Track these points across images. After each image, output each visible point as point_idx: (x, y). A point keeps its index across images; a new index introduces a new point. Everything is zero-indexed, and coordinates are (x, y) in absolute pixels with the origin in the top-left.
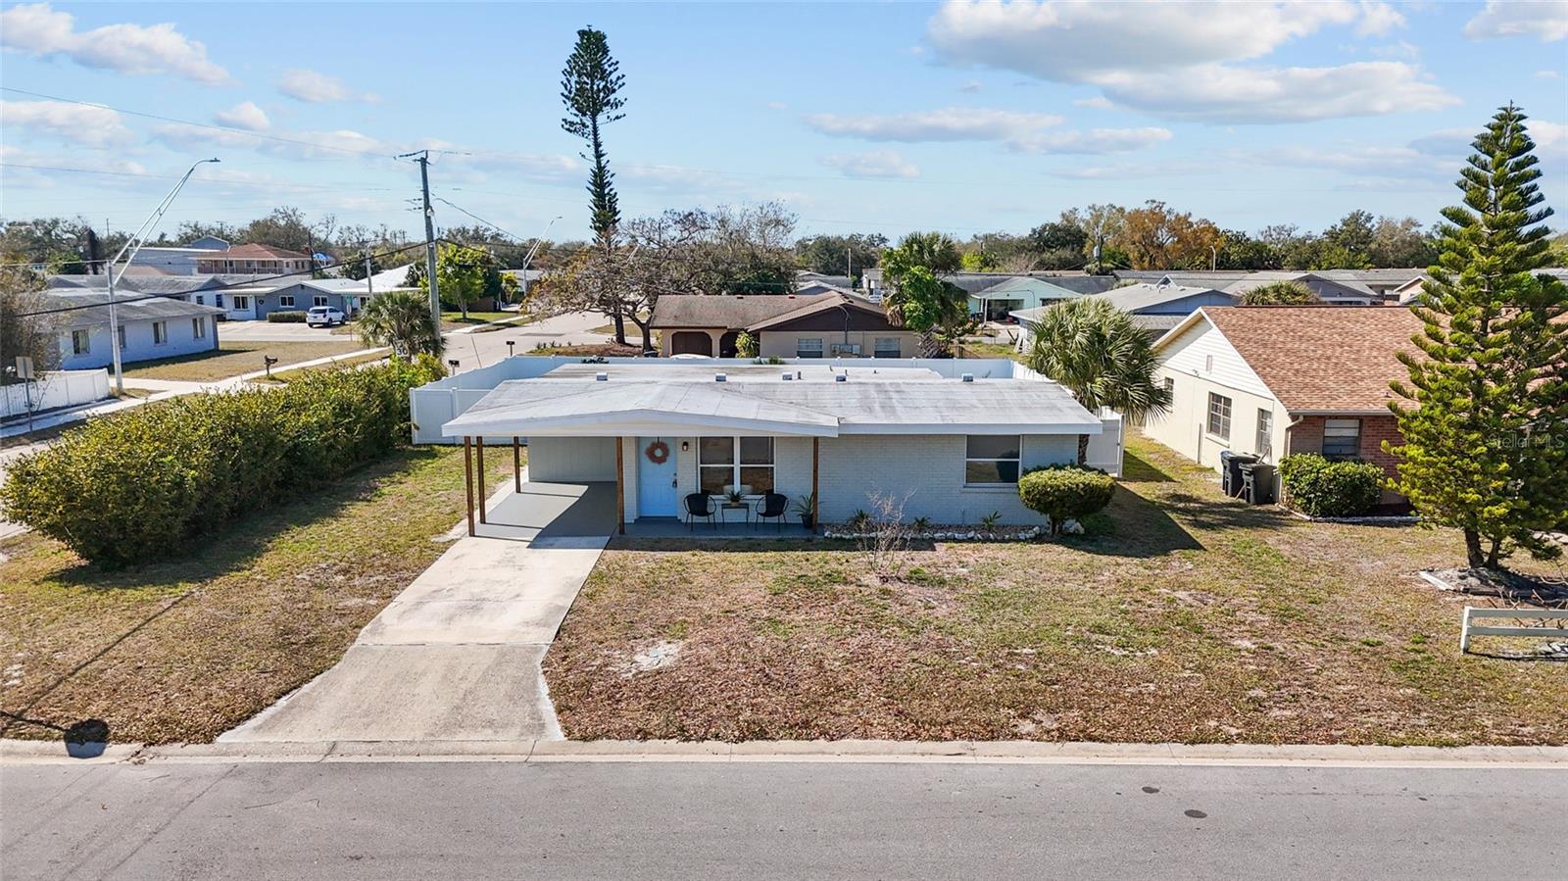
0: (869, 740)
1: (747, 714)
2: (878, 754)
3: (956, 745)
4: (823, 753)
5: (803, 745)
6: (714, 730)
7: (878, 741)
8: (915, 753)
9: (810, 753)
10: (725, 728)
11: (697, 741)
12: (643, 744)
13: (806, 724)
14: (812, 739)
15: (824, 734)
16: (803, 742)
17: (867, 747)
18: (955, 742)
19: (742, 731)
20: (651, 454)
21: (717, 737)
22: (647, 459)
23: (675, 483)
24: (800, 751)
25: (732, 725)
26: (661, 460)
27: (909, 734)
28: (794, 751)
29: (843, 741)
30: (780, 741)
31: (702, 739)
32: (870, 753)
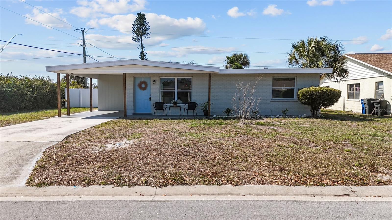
0: (266, 186)
1: (172, 169)
2: (277, 195)
3: (338, 189)
4: (231, 194)
5: (214, 188)
6: (144, 178)
7: (273, 186)
8: (307, 194)
9: (219, 194)
10: (153, 177)
11: (129, 186)
12: (85, 189)
13: (215, 175)
14: (222, 184)
15: (229, 181)
16: (213, 186)
17: (266, 190)
18: (335, 186)
19: (166, 179)
20: (140, 86)
21: (146, 183)
22: (139, 88)
23: (150, 98)
24: (212, 192)
25: (158, 176)
26: (144, 89)
27: (296, 181)
28: (207, 193)
29: (245, 186)
30: (196, 186)
31: (134, 185)
32: (270, 195)
